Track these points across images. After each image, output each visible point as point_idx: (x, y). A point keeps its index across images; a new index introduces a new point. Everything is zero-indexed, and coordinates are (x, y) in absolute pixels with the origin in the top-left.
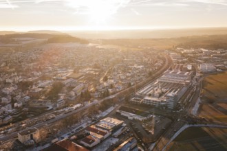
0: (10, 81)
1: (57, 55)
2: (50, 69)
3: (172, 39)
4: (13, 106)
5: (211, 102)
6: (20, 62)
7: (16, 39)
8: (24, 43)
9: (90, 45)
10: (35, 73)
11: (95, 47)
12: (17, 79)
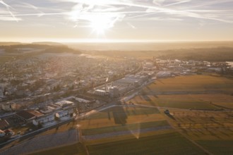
0: (6, 79)
1: (50, 63)
2: (40, 72)
3: (160, 51)
4: (4, 94)
5: (144, 94)
6: (17, 67)
7: (18, 49)
8: (25, 52)
9: (82, 55)
10: (27, 75)
11: (85, 57)
12: (12, 78)
